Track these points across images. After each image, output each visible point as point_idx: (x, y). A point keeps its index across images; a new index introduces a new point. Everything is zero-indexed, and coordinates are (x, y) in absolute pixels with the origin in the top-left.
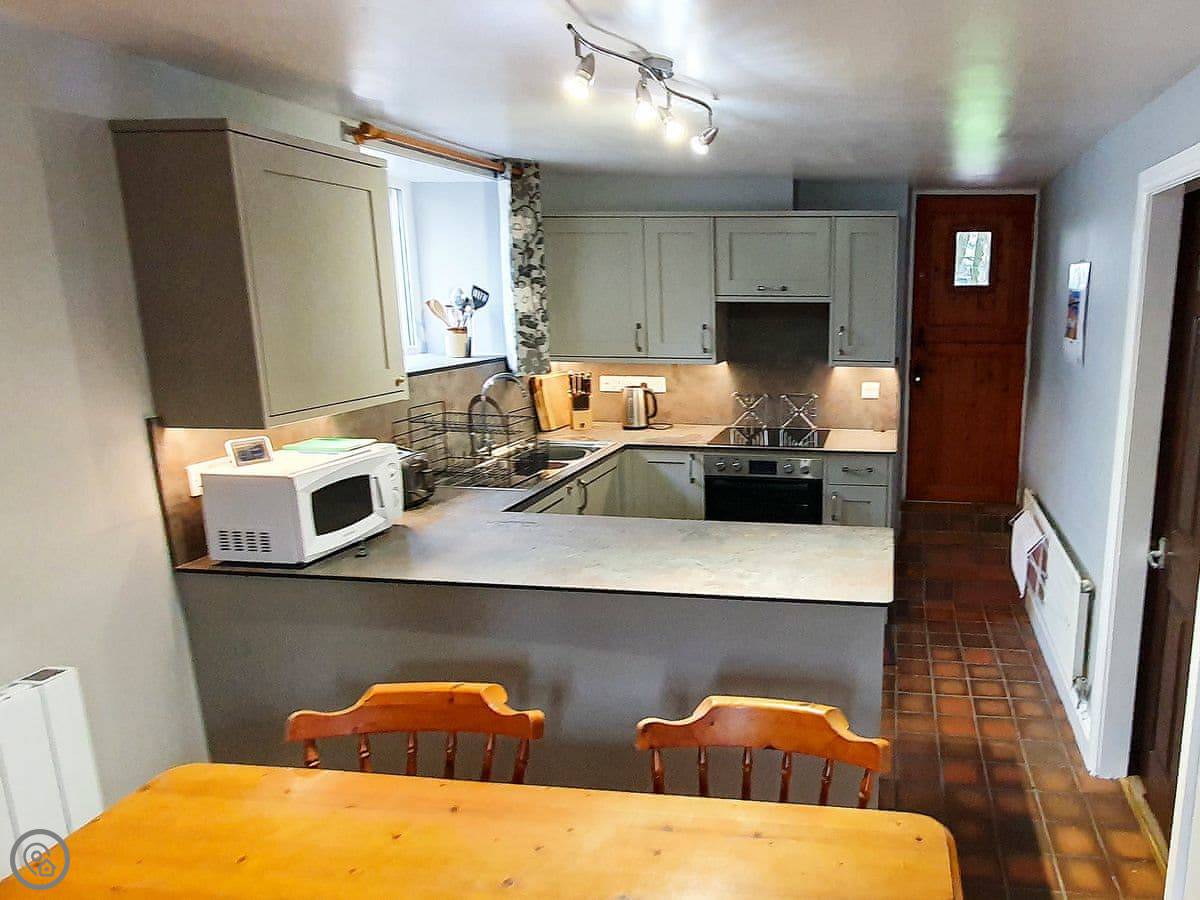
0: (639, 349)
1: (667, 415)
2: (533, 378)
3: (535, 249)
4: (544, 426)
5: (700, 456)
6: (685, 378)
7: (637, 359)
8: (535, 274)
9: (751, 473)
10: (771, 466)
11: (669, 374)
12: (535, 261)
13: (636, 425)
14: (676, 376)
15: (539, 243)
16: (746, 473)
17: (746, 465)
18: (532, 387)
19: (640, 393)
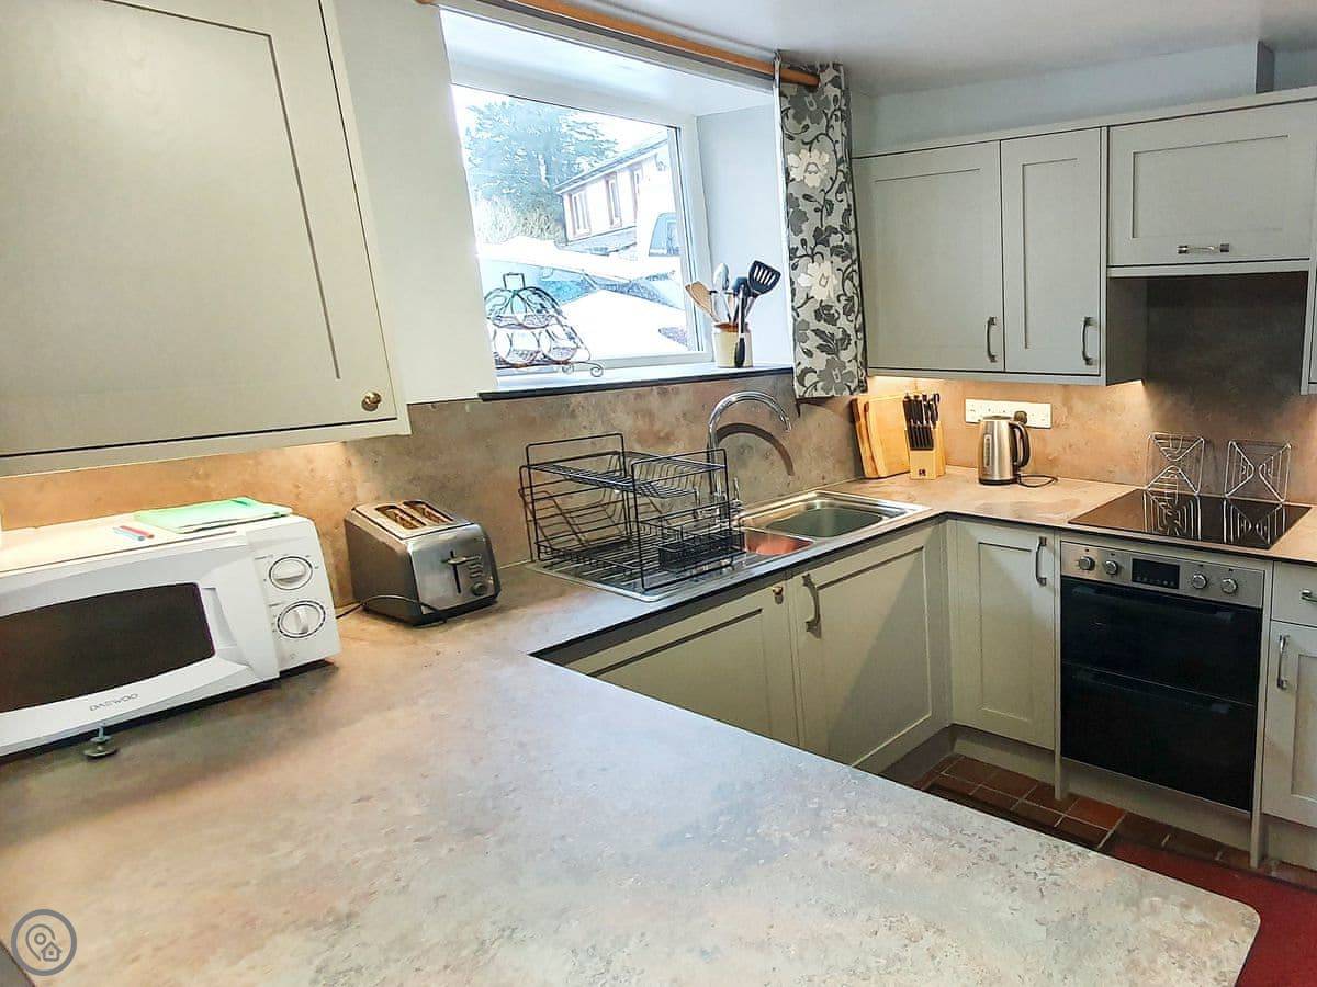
0: (992, 358)
1: (1053, 462)
2: (856, 400)
3: (834, 200)
4: (868, 471)
5: (1054, 541)
6: (1079, 406)
7: (993, 373)
8: (835, 240)
9: (1134, 580)
10: (1171, 573)
11: (1058, 397)
12: (835, 220)
13: (997, 478)
14: (1066, 402)
15: (839, 192)
16: (1125, 579)
17: (1128, 567)
18: (853, 414)
19: (1004, 425)
